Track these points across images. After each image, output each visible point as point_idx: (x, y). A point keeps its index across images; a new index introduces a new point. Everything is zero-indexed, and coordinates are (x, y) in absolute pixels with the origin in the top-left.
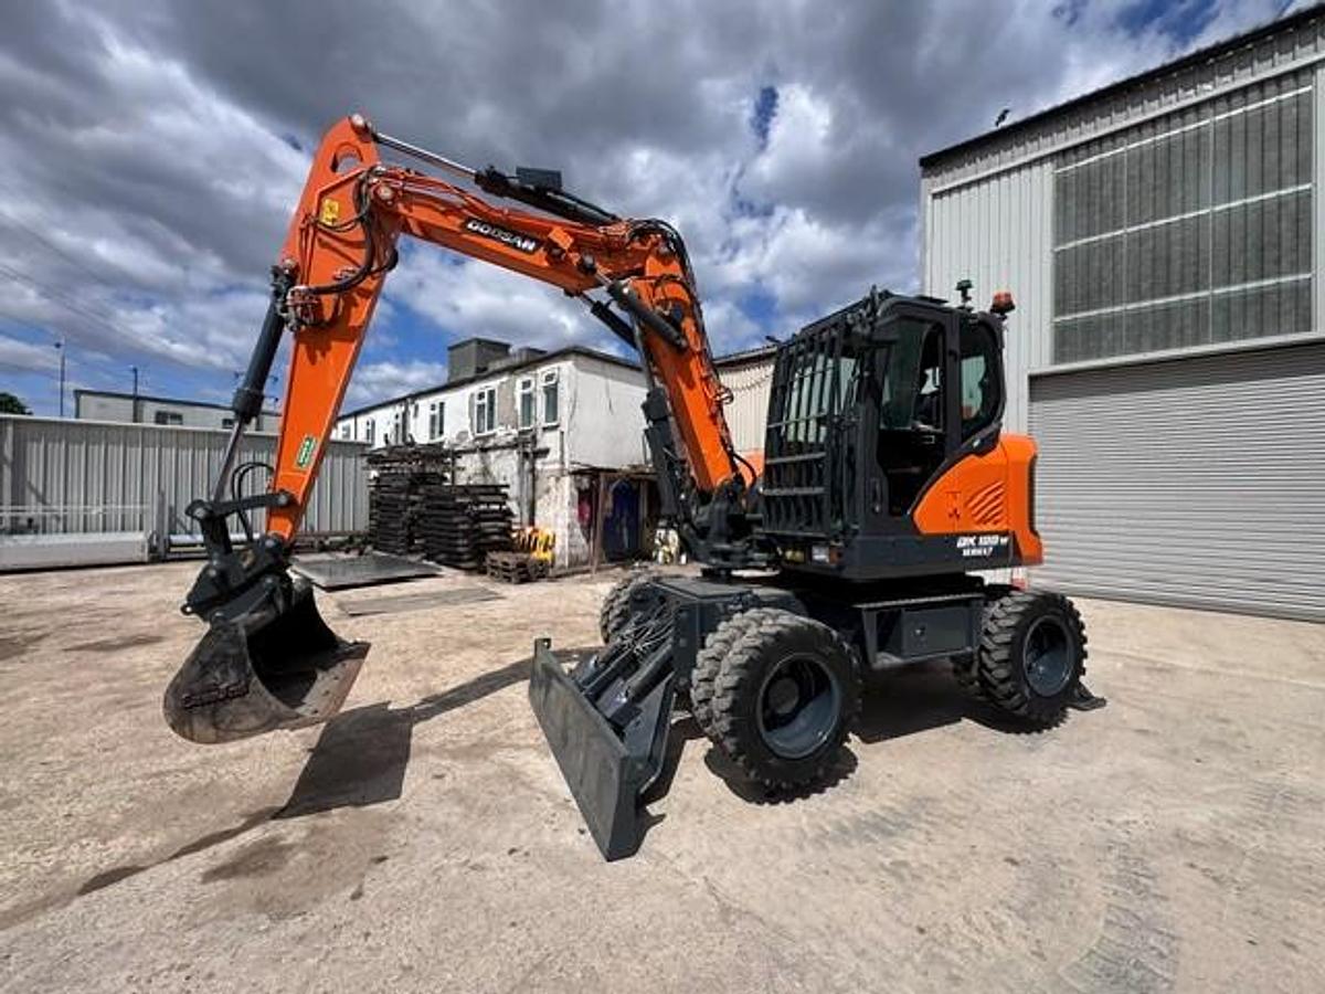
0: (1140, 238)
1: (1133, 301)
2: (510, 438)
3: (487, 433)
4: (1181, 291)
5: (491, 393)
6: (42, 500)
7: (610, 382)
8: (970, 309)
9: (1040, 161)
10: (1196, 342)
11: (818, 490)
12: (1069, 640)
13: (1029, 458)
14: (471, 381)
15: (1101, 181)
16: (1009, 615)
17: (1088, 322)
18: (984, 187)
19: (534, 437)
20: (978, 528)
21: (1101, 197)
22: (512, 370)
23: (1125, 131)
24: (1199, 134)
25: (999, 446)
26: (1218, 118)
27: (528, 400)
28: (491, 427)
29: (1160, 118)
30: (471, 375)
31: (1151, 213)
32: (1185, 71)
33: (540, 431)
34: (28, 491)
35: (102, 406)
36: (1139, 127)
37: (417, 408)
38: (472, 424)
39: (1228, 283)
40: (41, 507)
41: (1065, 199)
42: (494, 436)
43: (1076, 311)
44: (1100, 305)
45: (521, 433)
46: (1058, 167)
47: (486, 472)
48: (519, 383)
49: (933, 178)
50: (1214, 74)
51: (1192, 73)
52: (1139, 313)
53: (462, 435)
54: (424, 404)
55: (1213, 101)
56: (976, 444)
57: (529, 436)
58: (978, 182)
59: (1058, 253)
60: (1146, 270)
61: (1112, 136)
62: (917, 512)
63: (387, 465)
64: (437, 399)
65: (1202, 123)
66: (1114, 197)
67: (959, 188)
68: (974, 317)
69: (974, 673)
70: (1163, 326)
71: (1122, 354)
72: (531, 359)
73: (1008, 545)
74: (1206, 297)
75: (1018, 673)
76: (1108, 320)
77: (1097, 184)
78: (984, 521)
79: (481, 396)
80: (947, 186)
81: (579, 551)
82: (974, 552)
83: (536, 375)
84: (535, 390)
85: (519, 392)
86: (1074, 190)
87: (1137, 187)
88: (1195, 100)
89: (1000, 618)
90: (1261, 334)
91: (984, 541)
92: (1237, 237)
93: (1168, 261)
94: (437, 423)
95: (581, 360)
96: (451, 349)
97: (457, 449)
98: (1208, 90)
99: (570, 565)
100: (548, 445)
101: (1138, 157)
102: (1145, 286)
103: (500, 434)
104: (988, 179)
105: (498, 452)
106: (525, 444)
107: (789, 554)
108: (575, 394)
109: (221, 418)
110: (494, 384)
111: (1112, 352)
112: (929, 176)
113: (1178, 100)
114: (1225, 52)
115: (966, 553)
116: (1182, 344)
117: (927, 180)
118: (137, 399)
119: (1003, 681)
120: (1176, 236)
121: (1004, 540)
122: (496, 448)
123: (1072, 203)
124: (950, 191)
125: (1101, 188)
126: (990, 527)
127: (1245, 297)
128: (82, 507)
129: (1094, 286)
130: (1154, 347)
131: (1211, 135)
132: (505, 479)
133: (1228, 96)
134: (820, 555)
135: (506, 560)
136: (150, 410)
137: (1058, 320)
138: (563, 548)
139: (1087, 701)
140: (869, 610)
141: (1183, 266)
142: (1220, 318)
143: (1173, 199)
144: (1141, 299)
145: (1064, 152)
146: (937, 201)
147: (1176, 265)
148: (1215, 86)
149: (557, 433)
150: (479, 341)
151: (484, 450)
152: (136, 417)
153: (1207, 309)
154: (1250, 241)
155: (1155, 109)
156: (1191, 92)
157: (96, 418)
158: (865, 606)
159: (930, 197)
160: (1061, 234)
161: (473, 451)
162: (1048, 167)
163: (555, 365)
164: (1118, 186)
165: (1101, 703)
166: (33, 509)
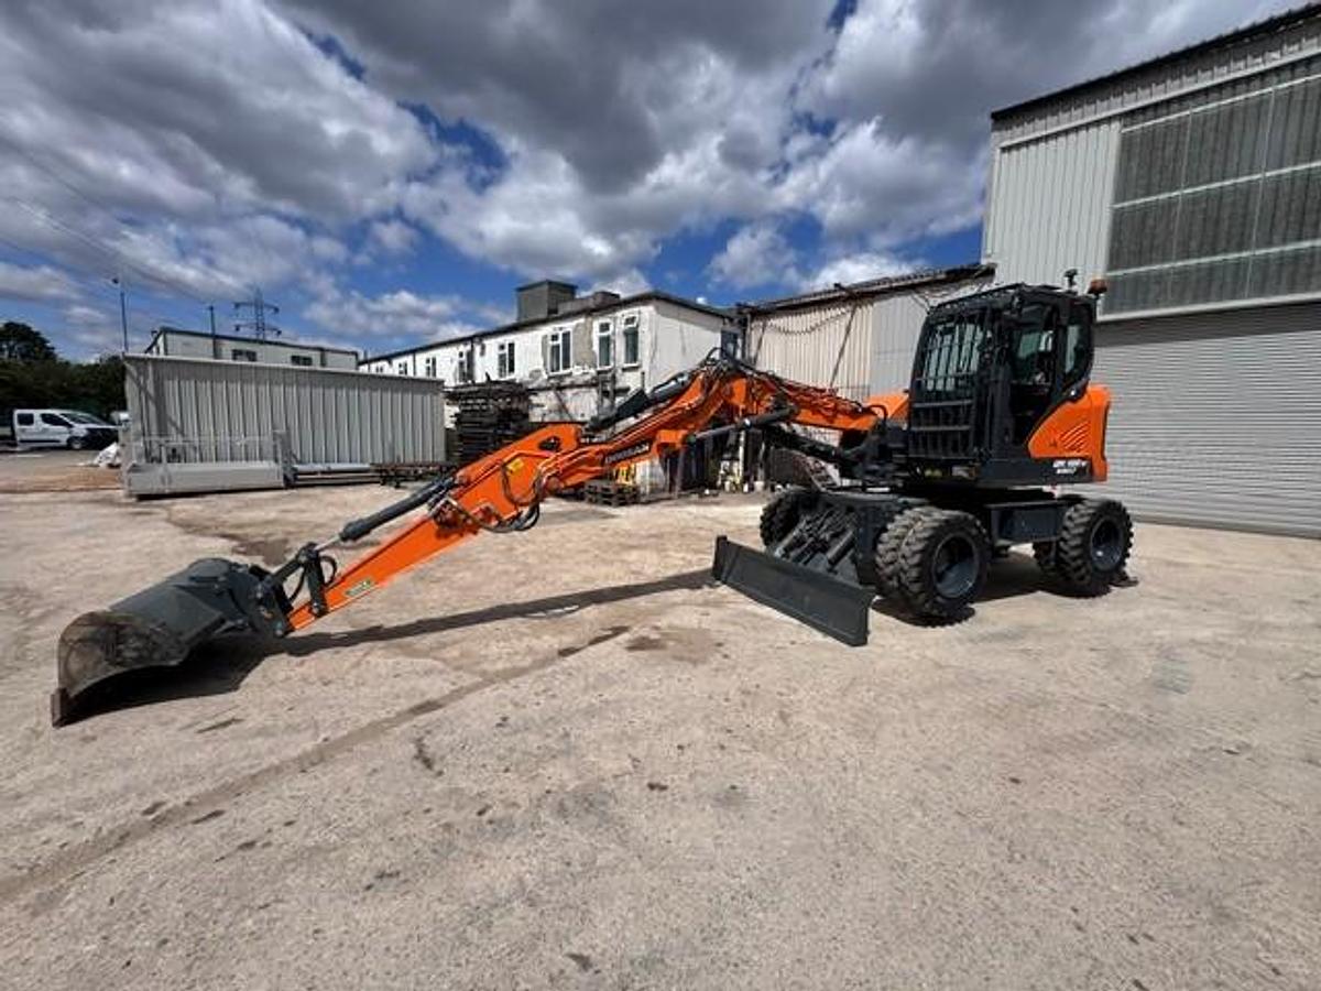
0: (1194, 200)
1: (1183, 259)
2: (588, 377)
3: (562, 372)
4: (1226, 251)
5: (566, 335)
6: (181, 432)
7: (685, 325)
8: (1075, 293)
9: (1109, 120)
10: (1233, 298)
11: (965, 428)
12: (1121, 536)
13: (1105, 404)
14: (544, 322)
15: (1164, 143)
16: (1082, 516)
17: (1137, 277)
18: (1052, 143)
19: (614, 377)
20: (1067, 455)
21: (1163, 158)
22: (589, 312)
23: (1193, 95)
24: (1262, 101)
25: (1086, 397)
26: (1280, 86)
27: (606, 343)
28: (566, 366)
29: (1227, 83)
30: (543, 315)
31: (1207, 176)
32: (1255, 38)
33: (620, 371)
34: (169, 425)
35: (186, 344)
36: (1206, 91)
37: (483, 348)
38: (545, 364)
39: (1270, 244)
40: (180, 438)
41: (1129, 160)
42: (570, 375)
43: (1127, 268)
44: (1150, 262)
45: (599, 373)
46: (1125, 126)
47: (562, 408)
48: (596, 324)
49: (1004, 133)
50: (1283, 42)
51: (1262, 40)
52: (1184, 272)
53: (535, 374)
54: (492, 345)
55: (1277, 70)
56: (1073, 393)
57: (609, 375)
58: (1047, 138)
59: (1117, 210)
60: (1196, 229)
61: (1181, 99)
62: (1030, 444)
63: (470, 402)
64: (506, 339)
65: (1265, 91)
66: (1175, 160)
67: (1027, 143)
68: (1079, 299)
69: (1052, 554)
70: (1206, 283)
71: (1167, 306)
72: (608, 302)
73: (1085, 467)
74: (1247, 258)
75: (1086, 555)
76: (1155, 277)
77: (1160, 145)
78: (1072, 449)
79: (555, 338)
80: (1016, 141)
81: (658, 480)
82: (1065, 471)
83: (615, 319)
84: (614, 333)
85: (596, 335)
86: (1137, 151)
87: (1197, 150)
88: (1262, 68)
89: (1076, 518)
90: (1292, 290)
91: (1071, 463)
92: (1283, 201)
93: (1217, 222)
94: (508, 362)
95: (662, 305)
96: (521, 290)
97: (530, 387)
98: (1276, 59)
99: (652, 491)
100: (628, 384)
101: (1201, 120)
102: (1194, 244)
103: (575, 373)
104: (1056, 135)
105: (575, 390)
106: (604, 382)
107: (928, 473)
108: (656, 338)
109: (289, 355)
110: (569, 326)
111: (1156, 305)
112: (999, 129)
113: (1246, 67)
114: (1296, 21)
115: (1059, 471)
116: (1220, 299)
117: (996, 134)
118: (216, 337)
119: (1074, 559)
120: (1228, 200)
121: (1084, 464)
122: (572, 386)
123: (1134, 164)
124: (1018, 146)
125: (1164, 148)
126: (1074, 454)
127: (1282, 258)
128: (228, 438)
129: (1146, 243)
130: (1195, 300)
131: (1272, 102)
132: (583, 415)
133: (1293, 66)
134: (958, 471)
135: (605, 486)
136: (228, 347)
137: (1109, 274)
138: (643, 477)
139: (1125, 581)
140: (996, 509)
141: (1230, 227)
142: (1258, 276)
143: (1229, 164)
144: (1188, 257)
145: (1132, 113)
146: (1006, 155)
147: (1225, 225)
148: (1282, 54)
149: (638, 374)
150: (550, 283)
151: (560, 388)
152: (216, 355)
153: (1246, 270)
154: (1293, 206)
155: (1222, 75)
156: (1259, 60)
157: (184, 355)
158: (993, 506)
159: (998, 151)
160: (1121, 193)
161: (548, 389)
162: (1116, 125)
163: (636, 309)
164: (1180, 147)
165: (1135, 583)
166: (176, 440)
